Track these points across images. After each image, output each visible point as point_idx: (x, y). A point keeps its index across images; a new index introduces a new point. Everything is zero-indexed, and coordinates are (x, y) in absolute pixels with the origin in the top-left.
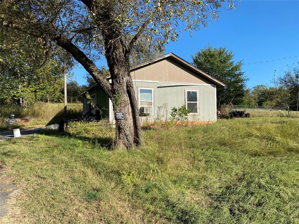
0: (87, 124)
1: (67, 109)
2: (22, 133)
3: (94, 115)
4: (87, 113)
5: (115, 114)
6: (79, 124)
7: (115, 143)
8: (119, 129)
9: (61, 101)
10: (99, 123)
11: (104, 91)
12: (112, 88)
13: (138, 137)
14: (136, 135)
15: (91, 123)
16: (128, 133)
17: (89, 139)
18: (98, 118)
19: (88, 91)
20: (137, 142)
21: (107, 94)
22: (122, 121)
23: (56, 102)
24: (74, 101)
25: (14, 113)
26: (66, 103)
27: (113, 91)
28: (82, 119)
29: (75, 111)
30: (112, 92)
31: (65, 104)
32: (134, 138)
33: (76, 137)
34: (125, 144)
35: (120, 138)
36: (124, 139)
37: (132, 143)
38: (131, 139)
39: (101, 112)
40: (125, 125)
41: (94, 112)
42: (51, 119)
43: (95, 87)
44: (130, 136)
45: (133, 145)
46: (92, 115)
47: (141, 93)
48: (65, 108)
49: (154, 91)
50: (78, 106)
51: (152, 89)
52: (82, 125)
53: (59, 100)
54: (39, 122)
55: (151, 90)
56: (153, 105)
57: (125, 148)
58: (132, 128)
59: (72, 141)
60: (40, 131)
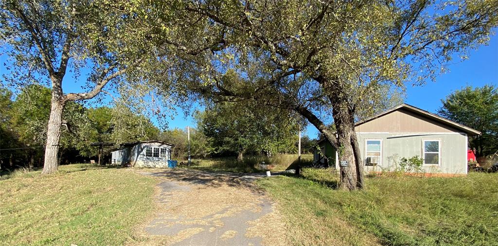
0: (317, 171)
1: (301, 158)
2: (271, 174)
3: (323, 164)
4: (317, 162)
5: (340, 162)
6: (310, 170)
7: (339, 185)
8: (343, 174)
9: (295, 152)
10: (327, 170)
11: (331, 144)
12: (338, 141)
13: (360, 182)
14: (359, 179)
15: (320, 170)
16: (350, 177)
17: (318, 181)
18: (326, 166)
19: (318, 144)
20: (359, 186)
21: (333, 146)
22: (346, 168)
23: (291, 153)
24: (306, 152)
25: (264, 161)
26: (300, 154)
27: (339, 144)
28: (313, 166)
29: (307, 160)
30: (337, 144)
31: (298, 155)
32: (357, 183)
33: (308, 179)
34: (348, 186)
35: (343, 181)
36: (347, 182)
37: (355, 186)
38: (354, 183)
39: (328, 161)
40: (348, 171)
41: (322, 161)
42: (289, 166)
43: (324, 141)
44: (353, 180)
45: (355, 188)
46: (321, 164)
47: (368, 144)
48: (299, 158)
49: (383, 142)
50: (309, 157)
51: (381, 141)
52: (313, 170)
53: (293, 152)
54: (281, 168)
55: (379, 142)
56: (381, 155)
57: (348, 190)
58: (355, 174)
59: (305, 181)
60: (282, 174)
